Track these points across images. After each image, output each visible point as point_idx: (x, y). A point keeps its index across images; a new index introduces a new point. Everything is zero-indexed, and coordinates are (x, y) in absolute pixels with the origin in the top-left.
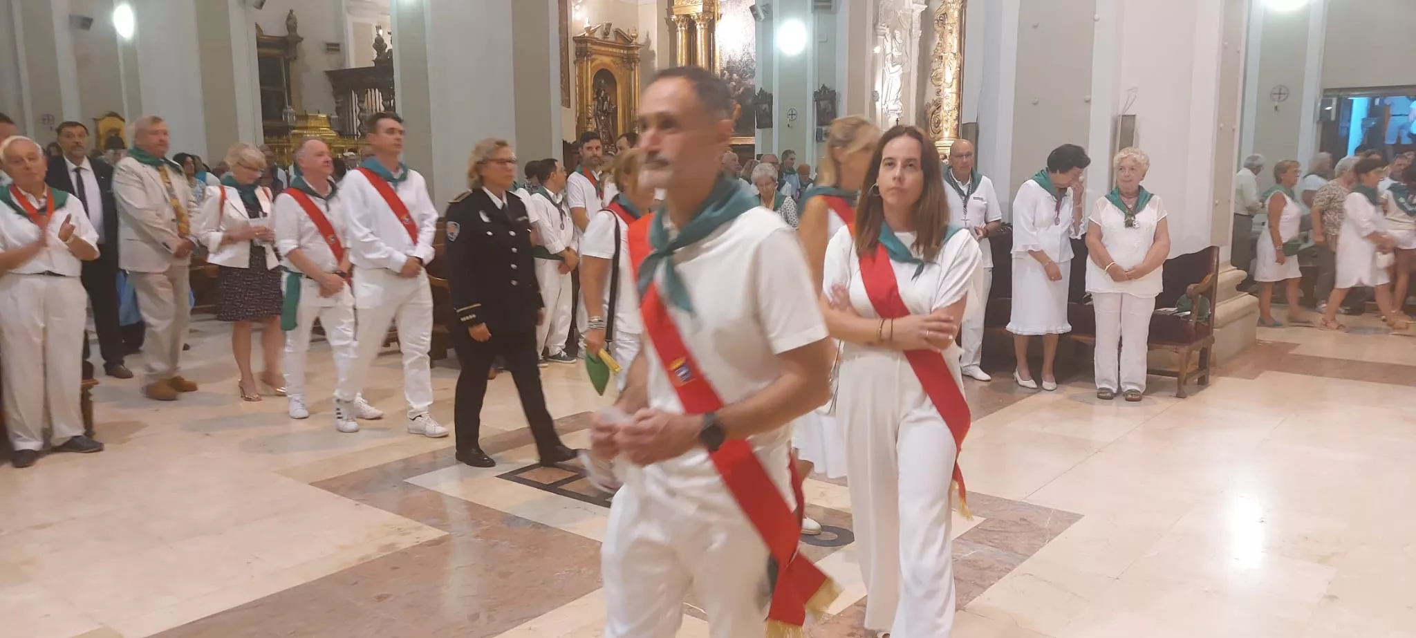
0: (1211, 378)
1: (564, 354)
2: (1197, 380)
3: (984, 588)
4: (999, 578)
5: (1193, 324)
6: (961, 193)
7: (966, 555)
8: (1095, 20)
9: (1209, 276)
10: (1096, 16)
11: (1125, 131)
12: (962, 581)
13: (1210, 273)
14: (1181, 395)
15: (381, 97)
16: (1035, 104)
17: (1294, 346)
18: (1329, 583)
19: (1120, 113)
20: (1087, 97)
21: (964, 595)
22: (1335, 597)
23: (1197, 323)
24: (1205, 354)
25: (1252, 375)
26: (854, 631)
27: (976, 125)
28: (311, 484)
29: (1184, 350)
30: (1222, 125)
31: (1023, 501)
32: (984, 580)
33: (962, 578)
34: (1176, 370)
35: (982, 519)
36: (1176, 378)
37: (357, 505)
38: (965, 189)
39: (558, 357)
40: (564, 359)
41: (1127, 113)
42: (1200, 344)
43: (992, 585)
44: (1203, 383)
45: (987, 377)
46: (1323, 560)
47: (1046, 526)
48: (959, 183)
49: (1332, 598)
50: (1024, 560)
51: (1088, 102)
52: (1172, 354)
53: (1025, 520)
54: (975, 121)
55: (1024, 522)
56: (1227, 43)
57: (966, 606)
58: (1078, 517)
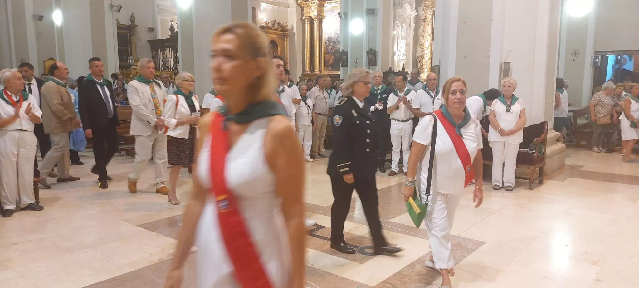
0: (544, 181)
2: (538, 181)
5: (536, 156)
6: (431, 96)
8: (492, 20)
9: (544, 135)
10: (493, 18)
11: (505, 70)
14: (530, 188)
15: (172, 52)
16: (465, 57)
17: (582, 166)
18: (597, 273)
19: (503, 61)
20: (489, 54)
22: (600, 280)
23: (538, 156)
24: (541, 169)
25: (563, 180)
28: (138, 226)
29: (532, 168)
30: (549, 67)
31: (459, 235)
34: (529, 177)
36: (529, 181)
37: (158, 235)
38: (433, 95)
41: (506, 62)
42: (540, 165)
44: (541, 183)
46: (594, 263)
47: (469, 247)
48: (431, 92)
49: (598, 280)
50: (459, 262)
51: (489, 56)
52: (526, 170)
53: (460, 244)
54: (438, 65)
55: (459, 245)
56: (551, 31)
57: (433, 283)
58: (483, 243)
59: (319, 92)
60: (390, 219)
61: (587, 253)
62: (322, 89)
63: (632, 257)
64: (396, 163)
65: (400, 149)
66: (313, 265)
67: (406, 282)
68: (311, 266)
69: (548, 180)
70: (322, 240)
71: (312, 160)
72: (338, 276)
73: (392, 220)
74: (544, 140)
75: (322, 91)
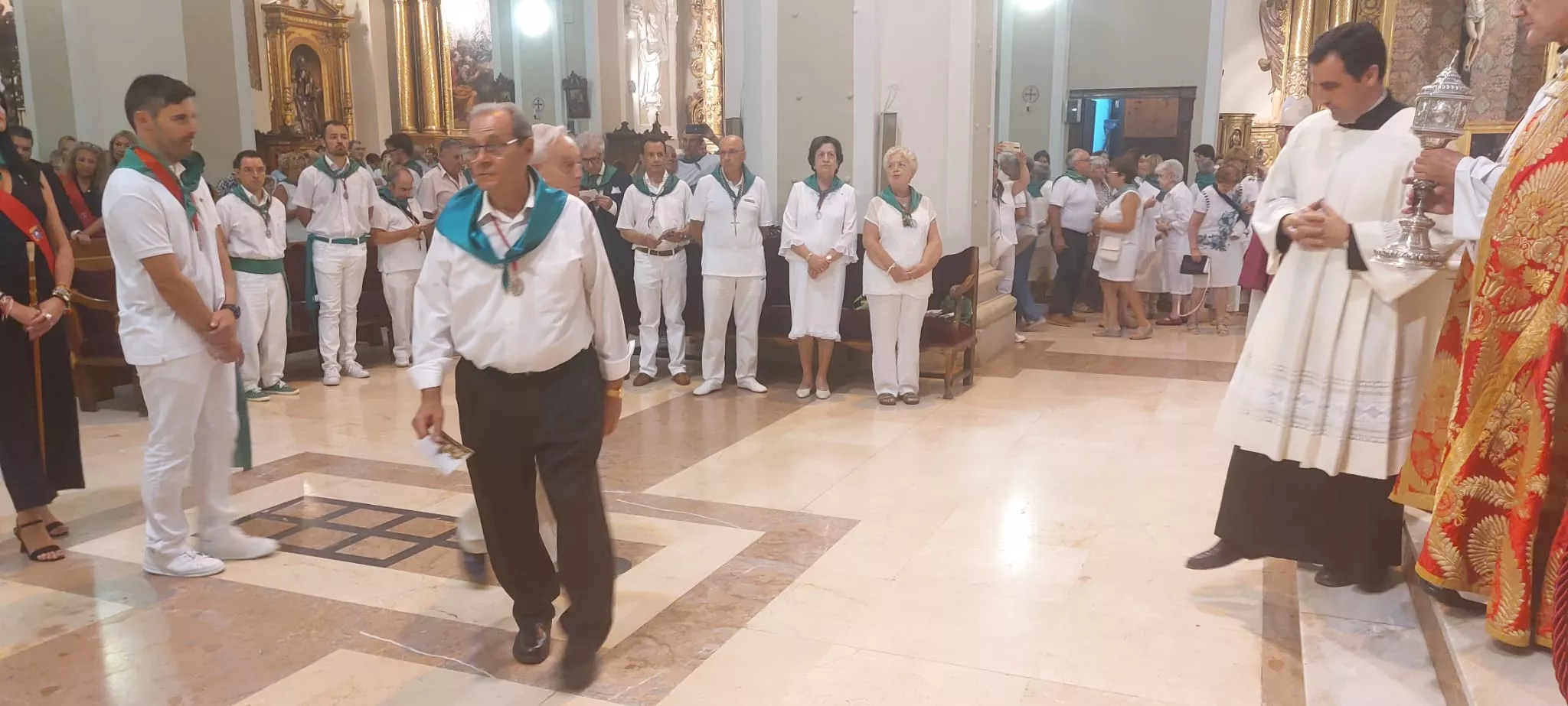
0: (975, 378)
1: (282, 384)
2: (962, 381)
3: (765, 603)
4: (781, 591)
5: (957, 325)
6: (732, 193)
7: (747, 571)
8: (854, 13)
9: (971, 277)
10: (855, 9)
11: (887, 130)
12: (742, 598)
13: (971, 274)
14: (948, 397)
16: (799, 99)
18: (1083, 565)
19: (882, 111)
20: (850, 94)
21: (746, 611)
22: (1090, 578)
23: (960, 324)
24: (969, 353)
25: (1013, 374)
26: (633, 663)
27: (740, 120)
29: (950, 351)
30: (977, 125)
31: (801, 511)
32: (766, 594)
33: (744, 595)
34: (943, 371)
35: (763, 533)
36: (943, 380)
38: (736, 190)
39: (275, 388)
40: (283, 390)
41: (889, 111)
42: (966, 343)
43: (773, 598)
44: (968, 383)
45: (762, 388)
46: (1077, 544)
47: (825, 534)
48: (730, 183)
49: (1085, 578)
50: (805, 570)
51: (851, 98)
52: (940, 355)
53: (803, 530)
54: (739, 116)
55: (804, 533)
56: (979, 41)
57: (748, 623)
58: (854, 523)
59: (446, 181)
60: (644, 489)
63: (1147, 524)
64: (651, 355)
65: (658, 321)
66: (456, 616)
67: (688, 627)
68: (453, 618)
69: (984, 376)
73: (650, 491)
74: (973, 287)
75: (452, 179)
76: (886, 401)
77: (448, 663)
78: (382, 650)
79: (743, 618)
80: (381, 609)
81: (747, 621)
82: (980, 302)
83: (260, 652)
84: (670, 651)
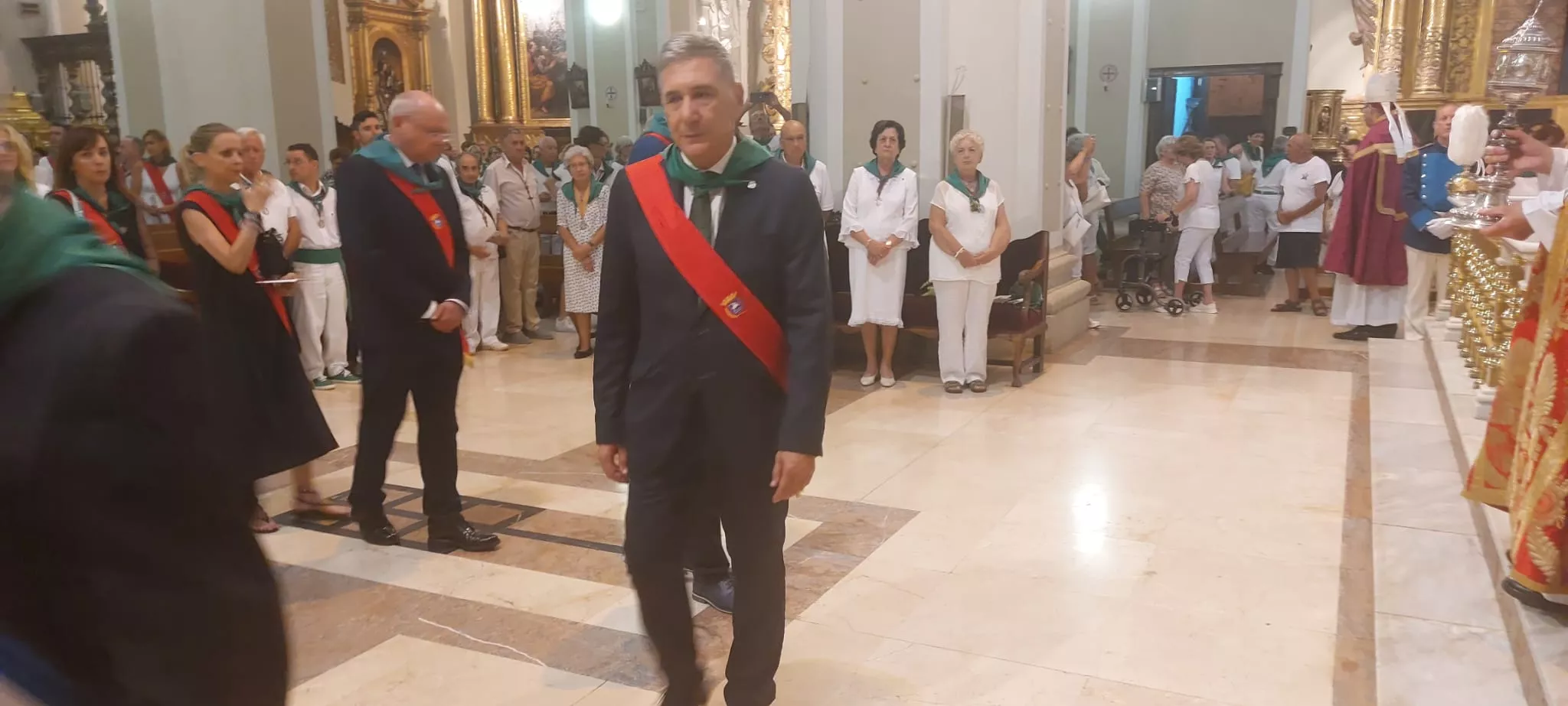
0: (1045, 365)
1: (347, 373)
2: (1032, 368)
3: (819, 594)
4: (835, 582)
5: (1027, 310)
7: (803, 562)
9: (1041, 262)
11: (955, 113)
12: (797, 589)
13: (1041, 259)
14: (1016, 384)
15: (98, 71)
16: (865, 83)
17: (1126, 329)
18: (1149, 560)
19: (950, 94)
20: (916, 76)
21: (799, 603)
22: (1154, 573)
23: (1030, 309)
24: (1038, 340)
25: (1084, 361)
27: (806, 106)
29: (1018, 337)
30: (1049, 106)
31: (861, 501)
32: (820, 586)
33: (798, 586)
34: (1011, 359)
35: (819, 523)
36: (1011, 367)
39: (340, 377)
40: (347, 378)
41: (956, 94)
42: (1035, 330)
43: (827, 590)
44: (1038, 370)
46: (1144, 538)
47: (883, 525)
49: (1150, 573)
50: (860, 562)
51: (917, 81)
52: (1008, 343)
53: (862, 521)
54: (804, 101)
56: (1050, 20)
57: (801, 615)
58: (914, 514)
59: (509, 172)
61: (1129, 518)
62: (516, 163)
63: (1219, 517)
66: (512, 603)
68: (508, 606)
69: (1054, 363)
70: (535, 541)
71: (505, 345)
72: (576, 623)
74: (1043, 273)
75: (516, 169)
76: (953, 389)
77: (501, 651)
78: (439, 636)
79: (796, 609)
80: (441, 595)
81: (800, 613)
82: (1053, 287)
83: (321, 637)
84: (722, 642)
